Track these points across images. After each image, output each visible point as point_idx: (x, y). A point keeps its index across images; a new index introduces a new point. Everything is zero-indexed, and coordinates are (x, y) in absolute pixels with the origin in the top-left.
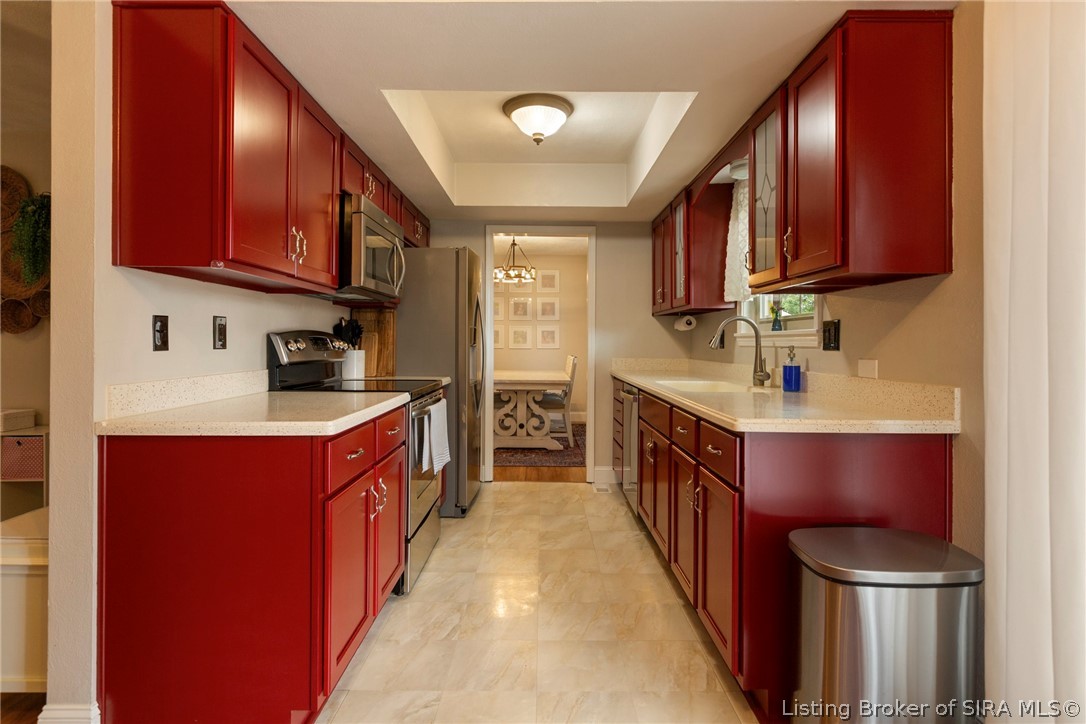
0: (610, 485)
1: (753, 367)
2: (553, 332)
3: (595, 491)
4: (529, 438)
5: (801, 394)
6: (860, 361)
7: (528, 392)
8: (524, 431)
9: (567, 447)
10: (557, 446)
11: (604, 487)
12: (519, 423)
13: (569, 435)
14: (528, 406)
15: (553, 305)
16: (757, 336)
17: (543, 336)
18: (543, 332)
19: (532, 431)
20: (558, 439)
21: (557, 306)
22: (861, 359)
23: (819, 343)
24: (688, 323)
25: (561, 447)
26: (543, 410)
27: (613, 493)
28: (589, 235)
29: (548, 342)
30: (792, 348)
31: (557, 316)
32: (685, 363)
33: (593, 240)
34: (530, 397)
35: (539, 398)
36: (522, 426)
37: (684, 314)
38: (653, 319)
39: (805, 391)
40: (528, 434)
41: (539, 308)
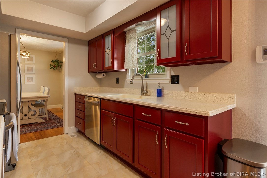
0: (74, 133)
1: (141, 89)
2: (32, 78)
3: (71, 137)
4: (29, 119)
5: (162, 97)
6: (190, 87)
7: (29, 101)
8: (27, 117)
9: (46, 120)
10: (42, 121)
11: (73, 134)
12: (24, 114)
13: (47, 116)
14: (28, 107)
15: (32, 68)
16: (142, 80)
17: (27, 79)
18: (27, 78)
19: (30, 117)
20: (42, 118)
21: (34, 68)
22: (190, 86)
23: (170, 82)
24: (104, 75)
25: (44, 121)
26: (36, 108)
27: (78, 136)
28: (65, 42)
29: (30, 82)
30: (159, 83)
31: (34, 72)
32: (98, 88)
33: (67, 44)
34: (30, 104)
35: (34, 103)
36: (25, 115)
37: (101, 73)
38: (88, 74)
39: (163, 96)
40: (29, 118)
41: (26, 68)
